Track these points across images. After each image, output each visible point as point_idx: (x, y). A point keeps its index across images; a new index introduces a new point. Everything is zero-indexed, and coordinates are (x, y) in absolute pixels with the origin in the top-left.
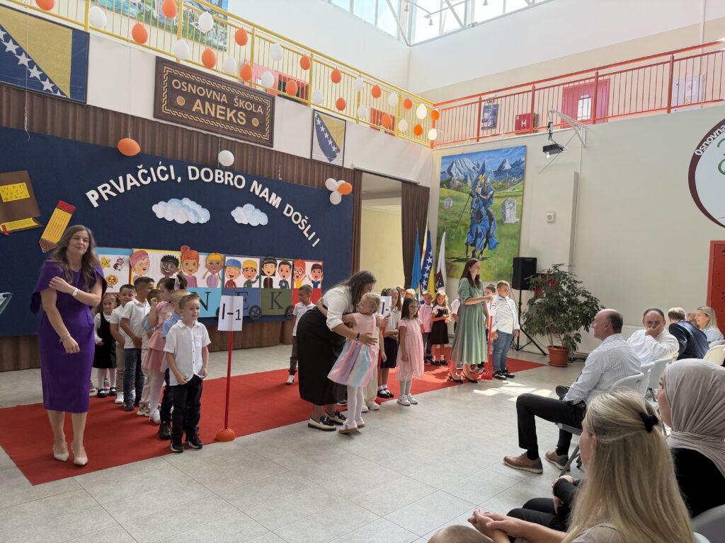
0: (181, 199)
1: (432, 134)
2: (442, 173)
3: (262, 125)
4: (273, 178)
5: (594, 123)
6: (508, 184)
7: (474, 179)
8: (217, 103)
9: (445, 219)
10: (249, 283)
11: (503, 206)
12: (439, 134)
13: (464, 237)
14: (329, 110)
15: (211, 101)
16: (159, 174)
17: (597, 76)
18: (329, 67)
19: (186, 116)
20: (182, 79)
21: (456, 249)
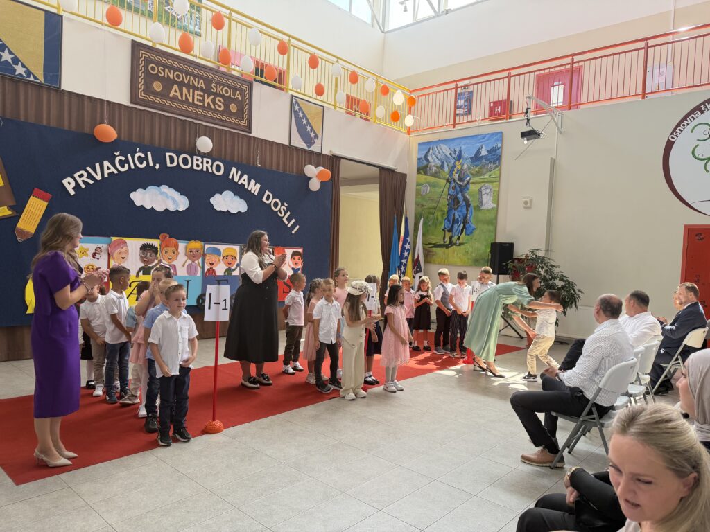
0: (159, 186)
1: (409, 121)
2: (419, 159)
3: (240, 111)
4: (252, 164)
5: (570, 109)
6: (485, 170)
7: (451, 165)
8: (195, 88)
9: (423, 206)
10: (229, 271)
11: (480, 192)
12: (416, 121)
13: (441, 223)
14: (306, 95)
15: (189, 86)
16: (136, 161)
17: (573, 62)
18: (306, 52)
19: (163, 101)
20: (158, 64)
21: (433, 235)
